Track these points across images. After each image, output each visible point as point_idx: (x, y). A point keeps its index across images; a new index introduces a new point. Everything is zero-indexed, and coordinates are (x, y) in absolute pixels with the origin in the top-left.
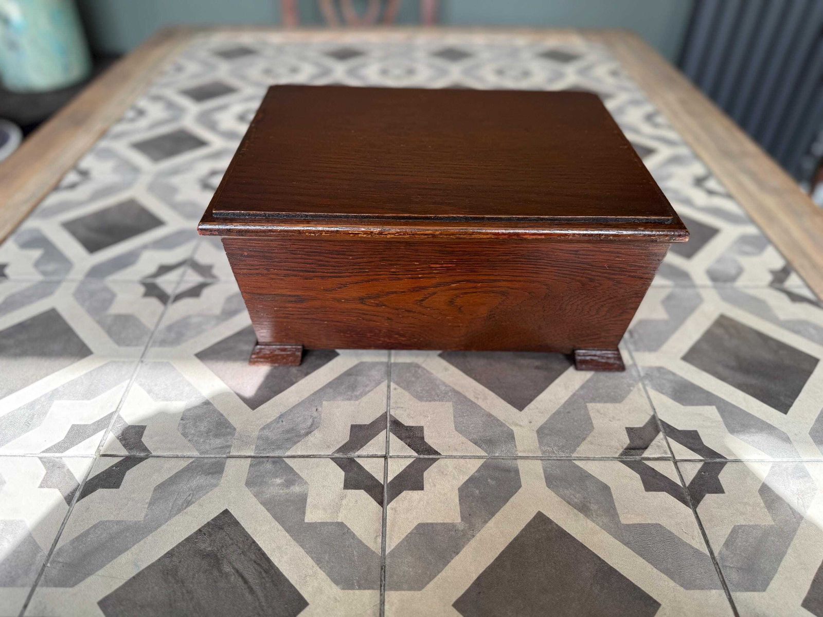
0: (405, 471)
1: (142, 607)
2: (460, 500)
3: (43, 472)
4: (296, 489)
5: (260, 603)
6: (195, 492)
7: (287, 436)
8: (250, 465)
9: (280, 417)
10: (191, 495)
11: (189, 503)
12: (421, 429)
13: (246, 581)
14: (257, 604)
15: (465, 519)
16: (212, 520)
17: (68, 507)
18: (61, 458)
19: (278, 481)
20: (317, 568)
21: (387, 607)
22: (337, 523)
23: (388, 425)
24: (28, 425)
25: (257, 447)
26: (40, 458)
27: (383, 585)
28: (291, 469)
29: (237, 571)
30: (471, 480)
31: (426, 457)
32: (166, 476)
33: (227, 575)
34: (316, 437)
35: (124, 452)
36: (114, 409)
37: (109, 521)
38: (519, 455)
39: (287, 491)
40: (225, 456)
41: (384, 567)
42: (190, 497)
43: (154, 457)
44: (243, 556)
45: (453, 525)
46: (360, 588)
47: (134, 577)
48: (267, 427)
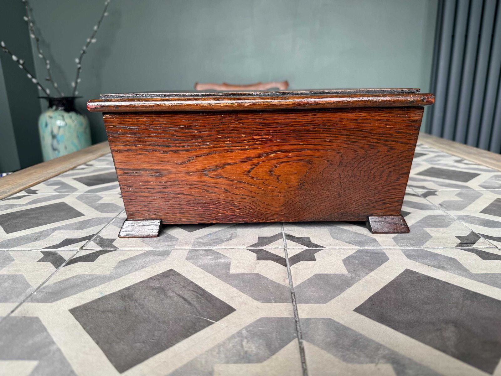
0: (300, 253)
1: (103, 312)
2: (344, 265)
3: (42, 256)
4: (222, 260)
5: (197, 310)
6: (148, 263)
7: (214, 241)
8: (189, 252)
9: (209, 235)
10: (146, 264)
11: (143, 267)
12: (309, 238)
13: (185, 300)
14: (195, 310)
15: (351, 272)
16: (161, 273)
17: (55, 269)
18: (56, 251)
19: (209, 257)
20: (240, 293)
21: (299, 311)
22: (254, 273)
23: (284, 237)
24: (36, 239)
25: (193, 245)
26: (41, 251)
27: (294, 301)
28: (218, 253)
29: (179, 295)
30: (351, 257)
31: (314, 248)
32: (127, 257)
33: (170, 297)
34: (234, 241)
35: (100, 249)
36: (96, 233)
37: (84, 275)
38: (383, 247)
39: (216, 261)
40: (171, 249)
41: (293, 293)
42: (145, 265)
43: (120, 250)
44: (183, 288)
45: (343, 275)
46: (276, 302)
47: (99, 299)
48: (201, 238)
